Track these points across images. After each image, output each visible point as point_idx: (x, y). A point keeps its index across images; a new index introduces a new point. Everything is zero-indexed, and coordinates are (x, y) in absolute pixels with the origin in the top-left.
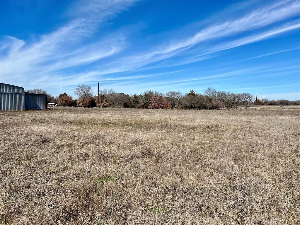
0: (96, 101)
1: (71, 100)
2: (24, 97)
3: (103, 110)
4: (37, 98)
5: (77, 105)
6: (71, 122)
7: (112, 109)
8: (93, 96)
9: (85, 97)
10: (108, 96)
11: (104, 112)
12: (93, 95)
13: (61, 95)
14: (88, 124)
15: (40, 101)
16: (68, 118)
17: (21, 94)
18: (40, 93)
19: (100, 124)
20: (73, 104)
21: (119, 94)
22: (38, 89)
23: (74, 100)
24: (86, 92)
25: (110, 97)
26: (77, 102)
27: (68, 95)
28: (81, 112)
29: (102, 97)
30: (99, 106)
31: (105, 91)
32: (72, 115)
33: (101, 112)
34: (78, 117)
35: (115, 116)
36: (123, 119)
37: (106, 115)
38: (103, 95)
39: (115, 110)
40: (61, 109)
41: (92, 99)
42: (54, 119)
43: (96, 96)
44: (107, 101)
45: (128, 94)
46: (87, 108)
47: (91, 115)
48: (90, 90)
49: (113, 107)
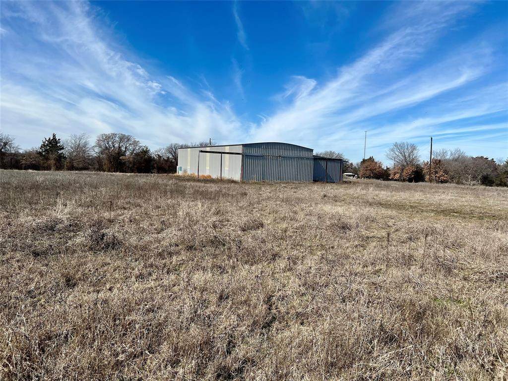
0: (425, 171)
1: (380, 169)
2: (312, 162)
3: (438, 188)
4: (329, 164)
5: (390, 178)
6: (381, 204)
7: (456, 187)
8: (419, 163)
9: (405, 164)
10: (448, 161)
11: (440, 190)
12: (419, 161)
13: (364, 161)
14: (411, 210)
15: (333, 169)
16: (375, 197)
17: (308, 159)
18: (334, 158)
19: (433, 211)
20: (383, 175)
21: (472, 158)
22: (331, 152)
23: (385, 168)
24: (407, 154)
25: (454, 164)
26: (390, 172)
27: (376, 160)
28: (397, 190)
29: (437, 163)
30: (431, 181)
31: (444, 153)
32: (383, 192)
33: (433, 190)
34: (392, 196)
35: (464, 200)
36: (480, 206)
37: (443, 196)
38: (440, 161)
39: (463, 189)
40: (364, 183)
41: (417, 167)
42: (354, 198)
43: (426, 161)
44: (446, 172)
45: (493, 159)
46: (407, 183)
47: (416, 194)
48: (415, 152)
49: (458, 183)
